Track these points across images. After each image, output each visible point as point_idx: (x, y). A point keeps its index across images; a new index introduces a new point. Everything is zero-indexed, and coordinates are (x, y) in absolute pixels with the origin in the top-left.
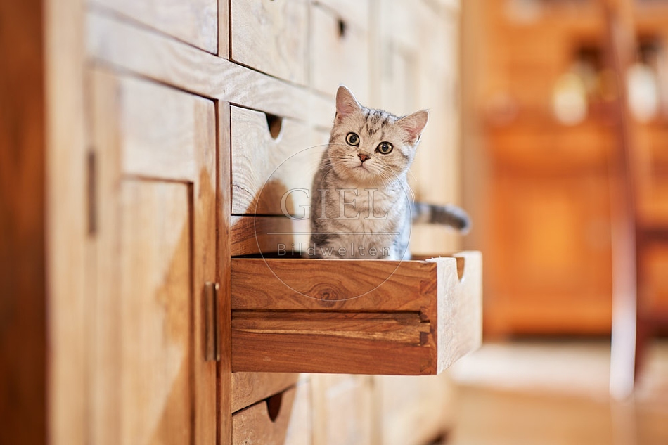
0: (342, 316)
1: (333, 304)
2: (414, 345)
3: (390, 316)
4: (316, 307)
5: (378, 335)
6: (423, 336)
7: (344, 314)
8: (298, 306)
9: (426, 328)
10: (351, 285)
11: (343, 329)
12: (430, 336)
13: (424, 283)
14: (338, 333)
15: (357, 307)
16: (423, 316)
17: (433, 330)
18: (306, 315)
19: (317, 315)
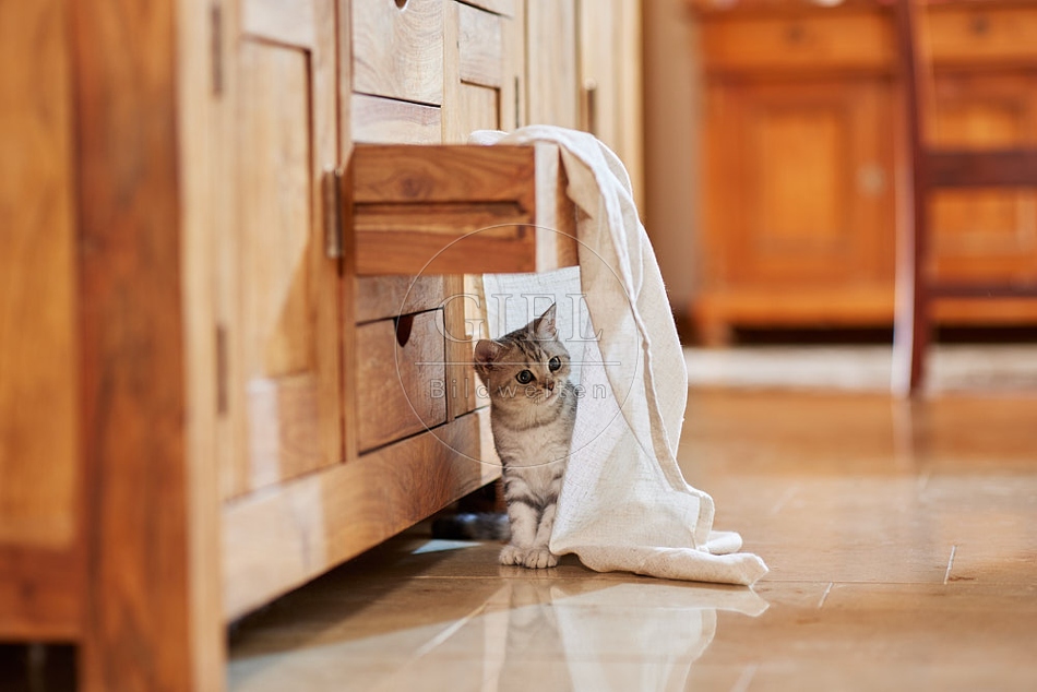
0: (426, 208)
1: (416, 194)
2: (509, 240)
3: (483, 207)
4: (398, 197)
5: (469, 230)
6: (521, 231)
7: (430, 206)
8: (375, 197)
9: (523, 221)
10: (437, 173)
11: (430, 223)
12: (529, 231)
13: (522, 168)
14: (423, 228)
15: (445, 197)
16: (520, 206)
17: (533, 220)
18: (387, 208)
19: (398, 208)
